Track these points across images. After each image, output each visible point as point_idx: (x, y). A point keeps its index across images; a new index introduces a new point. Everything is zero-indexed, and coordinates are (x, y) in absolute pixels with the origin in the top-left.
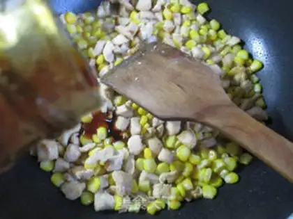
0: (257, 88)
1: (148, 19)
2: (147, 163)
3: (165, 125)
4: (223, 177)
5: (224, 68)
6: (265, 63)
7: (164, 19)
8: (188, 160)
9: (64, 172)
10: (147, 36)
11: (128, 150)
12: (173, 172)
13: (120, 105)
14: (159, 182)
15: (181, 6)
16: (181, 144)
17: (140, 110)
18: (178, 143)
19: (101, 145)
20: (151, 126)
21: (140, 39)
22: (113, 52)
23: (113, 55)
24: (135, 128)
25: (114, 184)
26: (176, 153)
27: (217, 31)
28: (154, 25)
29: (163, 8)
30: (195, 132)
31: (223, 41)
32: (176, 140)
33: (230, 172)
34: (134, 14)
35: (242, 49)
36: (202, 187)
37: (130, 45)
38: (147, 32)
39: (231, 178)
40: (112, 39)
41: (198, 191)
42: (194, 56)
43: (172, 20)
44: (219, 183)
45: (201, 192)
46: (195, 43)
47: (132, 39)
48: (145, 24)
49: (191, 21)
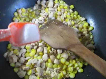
0: (91, 37)
1: (52, 11)
2: (49, 64)
3: (56, 50)
4: (78, 70)
5: (79, 29)
6: (94, 28)
7: (58, 10)
8: (65, 64)
9: (19, 67)
10: (51, 17)
11: (43, 59)
12: (59, 68)
13: (40, 43)
14: (53, 72)
15: (64, 6)
16: (62, 57)
17: (47, 45)
18: (61, 57)
19: (33, 57)
20: (51, 50)
21: (49, 18)
22: (38, 23)
23: (38, 24)
24: (45, 51)
25: (37, 72)
26: (60, 61)
27: (77, 15)
28: (54, 13)
29: (57, 7)
30: (68, 53)
31: (79, 19)
32: (61, 56)
33: (80, 68)
34: (47, 9)
35: (86, 22)
36: (70, 74)
37: (45, 20)
38: (51, 16)
39: (80, 71)
40: (38, 18)
41: (68, 75)
42: (68, 24)
43: (61, 11)
44: (76, 72)
45: (69, 75)
46: (69, 20)
47: (46, 18)
48: (51, 13)
49: (68, 12)
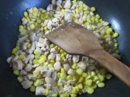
0: (116, 45)
1: (69, 13)
2: (62, 75)
3: (72, 58)
4: (97, 84)
5: (101, 35)
6: (120, 34)
7: (76, 12)
8: (81, 75)
9: (23, 76)
10: (67, 19)
11: (54, 68)
12: (74, 80)
13: (52, 48)
14: (67, 84)
15: (83, 8)
16: (79, 68)
17: (61, 51)
18: (77, 67)
19: (42, 65)
20: (65, 58)
21: (64, 20)
22: (52, 25)
23: (52, 27)
24: (58, 58)
25: (46, 83)
26: (76, 71)
27: (99, 19)
28: (71, 15)
29: (75, 8)
30: (86, 63)
31: (101, 24)
32: (77, 65)
33: (101, 82)
34: (63, 10)
35: (110, 27)
36: (87, 88)
37: (60, 22)
38: (68, 17)
39: (101, 85)
41: (85, 90)
42: (88, 29)
43: (79, 13)
44: (95, 87)
45: (87, 90)
46: (88, 24)
47: (61, 20)
48: (67, 14)
49: (88, 14)
